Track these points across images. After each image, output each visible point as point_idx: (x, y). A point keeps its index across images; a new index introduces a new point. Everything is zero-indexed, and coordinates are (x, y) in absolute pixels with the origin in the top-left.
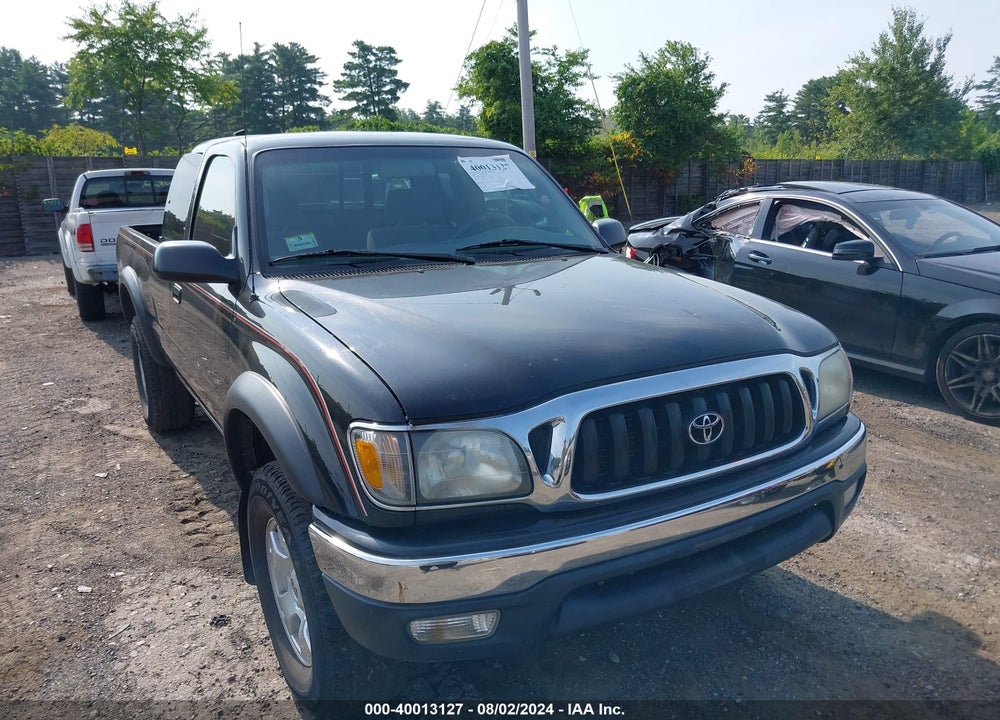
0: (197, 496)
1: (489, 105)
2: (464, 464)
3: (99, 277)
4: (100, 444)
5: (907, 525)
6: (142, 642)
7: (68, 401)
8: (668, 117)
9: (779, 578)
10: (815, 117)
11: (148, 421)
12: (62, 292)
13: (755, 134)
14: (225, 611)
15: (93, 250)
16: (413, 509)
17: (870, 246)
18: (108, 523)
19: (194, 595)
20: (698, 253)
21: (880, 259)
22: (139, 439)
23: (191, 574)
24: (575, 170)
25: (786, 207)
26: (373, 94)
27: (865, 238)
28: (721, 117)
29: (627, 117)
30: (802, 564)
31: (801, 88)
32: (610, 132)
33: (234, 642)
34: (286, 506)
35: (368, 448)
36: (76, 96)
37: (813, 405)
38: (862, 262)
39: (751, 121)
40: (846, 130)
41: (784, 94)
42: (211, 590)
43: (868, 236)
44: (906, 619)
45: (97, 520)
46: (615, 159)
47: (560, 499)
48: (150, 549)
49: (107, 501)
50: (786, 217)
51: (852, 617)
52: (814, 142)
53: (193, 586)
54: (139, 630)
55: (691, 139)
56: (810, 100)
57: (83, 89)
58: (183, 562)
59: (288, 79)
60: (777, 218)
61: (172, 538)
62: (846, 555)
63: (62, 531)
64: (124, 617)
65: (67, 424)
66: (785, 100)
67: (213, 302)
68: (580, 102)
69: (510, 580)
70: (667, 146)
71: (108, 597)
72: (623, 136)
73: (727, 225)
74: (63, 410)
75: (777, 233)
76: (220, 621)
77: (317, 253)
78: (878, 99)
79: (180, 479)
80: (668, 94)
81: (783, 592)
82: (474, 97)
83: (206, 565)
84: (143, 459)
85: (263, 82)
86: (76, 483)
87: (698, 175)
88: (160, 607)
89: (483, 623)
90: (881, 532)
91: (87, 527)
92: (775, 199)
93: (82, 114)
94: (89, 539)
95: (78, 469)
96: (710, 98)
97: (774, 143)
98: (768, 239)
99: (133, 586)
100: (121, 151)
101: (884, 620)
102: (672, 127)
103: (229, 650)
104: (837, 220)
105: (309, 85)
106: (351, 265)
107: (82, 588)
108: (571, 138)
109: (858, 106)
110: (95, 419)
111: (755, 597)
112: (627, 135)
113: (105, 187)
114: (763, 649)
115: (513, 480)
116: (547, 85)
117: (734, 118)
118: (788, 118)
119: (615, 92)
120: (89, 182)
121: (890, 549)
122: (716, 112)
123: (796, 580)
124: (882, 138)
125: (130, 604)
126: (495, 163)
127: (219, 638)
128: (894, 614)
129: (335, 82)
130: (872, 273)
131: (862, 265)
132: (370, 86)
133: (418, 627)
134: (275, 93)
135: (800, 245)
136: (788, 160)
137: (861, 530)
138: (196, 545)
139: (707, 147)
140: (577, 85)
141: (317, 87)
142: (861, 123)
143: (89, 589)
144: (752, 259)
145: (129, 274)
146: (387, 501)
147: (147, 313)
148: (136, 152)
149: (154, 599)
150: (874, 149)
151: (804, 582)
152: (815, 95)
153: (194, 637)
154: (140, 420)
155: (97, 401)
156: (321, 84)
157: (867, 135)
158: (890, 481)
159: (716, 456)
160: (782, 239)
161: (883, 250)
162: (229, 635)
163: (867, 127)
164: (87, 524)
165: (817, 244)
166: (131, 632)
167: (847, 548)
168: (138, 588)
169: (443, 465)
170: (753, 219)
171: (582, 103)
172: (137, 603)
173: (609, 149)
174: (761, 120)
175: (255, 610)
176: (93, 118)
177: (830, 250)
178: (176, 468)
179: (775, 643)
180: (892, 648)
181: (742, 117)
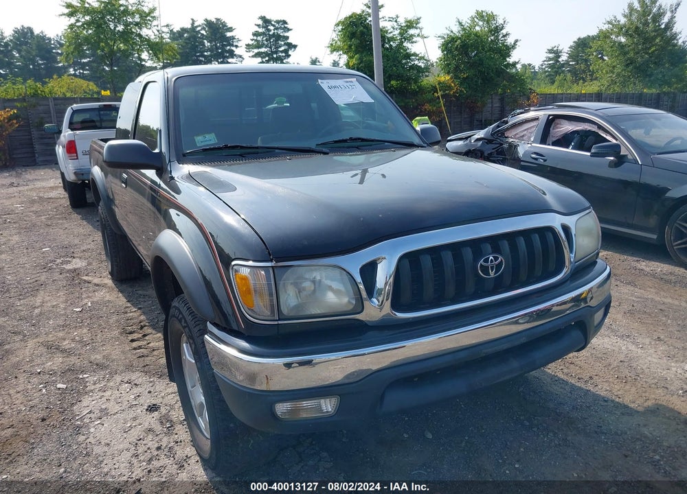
0: (142, 324)
1: (351, 58)
2: (314, 291)
3: (81, 177)
4: (78, 289)
5: (643, 343)
6: (99, 422)
7: (58, 261)
8: (477, 64)
9: (549, 380)
10: (582, 63)
11: (111, 273)
12: (59, 189)
13: (539, 77)
14: (157, 401)
15: (77, 159)
16: (276, 323)
17: (618, 146)
18: (81, 342)
19: (136, 390)
20: (495, 155)
21: (625, 156)
22: (104, 286)
23: (136, 376)
24: (412, 102)
25: (557, 121)
26: (273, 53)
27: (614, 141)
28: (514, 64)
29: (448, 65)
30: (565, 371)
31: (572, 44)
32: (437, 75)
33: (162, 423)
34: (191, 324)
35: (244, 279)
36: (68, 55)
37: (571, 251)
38: (612, 158)
39: (537, 68)
40: (604, 72)
41: (560, 48)
42: (148, 387)
43: (617, 140)
44: (640, 409)
45: (73, 340)
46: (439, 94)
47: (383, 316)
48: (108, 359)
49: (80, 327)
50: (557, 128)
51: (601, 407)
52: (581, 81)
53: (135, 384)
54: (97, 413)
55: (493, 80)
56: (578, 52)
57: (72, 50)
58: (130, 368)
59: (214, 43)
60: (551, 129)
61: (123, 352)
62: (598, 364)
63: (49, 347)
64: (88, 405)
65: (56, 276)
66: (561, 52)
67: (146, 184)
68: (415, 54)
69: (350, 374)
70: (476, 85)
71: (77, 392)
72: (445, 78)
73: (516, 135)
74: (55, 267)
75: (551, 139)
76: (153, 408)
77: (217, 146)
78: (627, 49)
79: (131, 312)
80: (477, 48)
81: (552, 390)
82: (341, 52)
83: (146, 369)
84: (107, 299)
85: (197, 46)
86: (61, 315)
87: (497, 105)
88: (112, 398)
89: (328, 405)
90: (623, 348)
91: (66, 344)
92: (550, 115)
93: (75, 70)
94: (67, 353)
95: (62, 306)
96: (506, 51)
97: (553, 83)
98: (545, 144)
99: (95, 384)
100: (99, 93)
101: (626, 410)
102: (480, 71)
103: (158, 428)
104: (594, 128)
105: (228, 47)
106: (240, 155)
107: (60, 386)
108: (408, 80)
109: (612, 55)
110: (76, 272)
111: (531, 393)
112: (448, 78)
113: (87, 116)
114: (535, 429)
115: (349, 302)
116: (391, 43)
117: (524, 66)
118: (563, 65)
119: (439, 47)
120: (75, 112)
121: (630, 360)
122: (511, 60)
123: (561, 382)
124: (629, 77)
125: (92, 396)
126: (345, 84)
127: (151, 420)
128: (632, 405)
129: (246, 45)
130: (619, 166)
131: (612, 161)
132: (271, 48)
133: (282, 408)
134: (206, 54)
135: (568, 147)
136: (562, 94)
137: (609, 347)
138: (139, 357)
139: (505, 85)
140: (412, 42)
141: (234, 48)
142: (614, 67)
143: (64, 386)
144: (533, 158)
145: (96, 171)
146: (258, 317)
147: (108, 197)
148: (109, 94)
149: (108, 393)
150: (624, 84)
151: (566, 383)
152: (582, 48)
153: (135, 419)
154: (106, 273)
155: (78, 260)
156: (237, 46)
157: (618, 75)
158: (630, 313)
159: (498, 287)
160: (554, 144)
161: (627, 149)
162: (158, 418)
163: (618, 70)
164: (67, 342)
165: (579, 147)
166: (92, 415)
167: (599, 359)
168: (98, 386)
169: (299, 292)
170: (535, 130)
171: (417, 55)
172: (97, 395)
173: (435, 87)
174: (544, 67)
175: (177, 401)
176: (83, 73)
177: (589, 150)
178: (129, 305)
179: (545, 425)
180: (630, 429)
181: (530, 65)
